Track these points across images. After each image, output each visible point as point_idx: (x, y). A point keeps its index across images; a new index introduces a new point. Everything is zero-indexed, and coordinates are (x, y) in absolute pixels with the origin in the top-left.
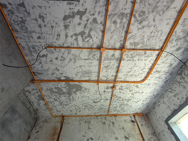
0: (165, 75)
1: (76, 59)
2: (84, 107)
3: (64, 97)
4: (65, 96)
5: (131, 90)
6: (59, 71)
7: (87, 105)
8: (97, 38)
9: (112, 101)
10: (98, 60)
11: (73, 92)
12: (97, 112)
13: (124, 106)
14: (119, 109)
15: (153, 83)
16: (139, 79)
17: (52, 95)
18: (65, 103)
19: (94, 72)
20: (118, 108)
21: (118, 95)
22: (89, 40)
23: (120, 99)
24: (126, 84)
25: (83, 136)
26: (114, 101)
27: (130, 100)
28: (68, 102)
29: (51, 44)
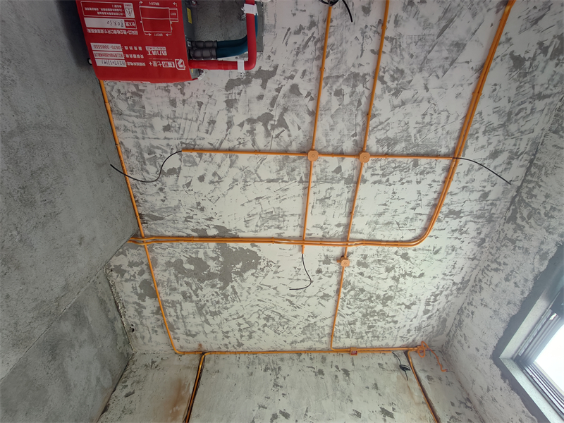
0: (475, 222)
1: (248, 180)
2: (262, 322)
3: (209, 289)
4: (213, 286)
5: (391, 266)
6: (205, 213)
7: (272, 315)
8: (299, 128)
9: (340, 303)
10: (301, 181)
11: (236, 273)
12: (299, 339)
13: (375, 320)
14: (361, 330)
15: (447, 247)
16: (409, 236)
17: (178, 282)
18: (212, 309)
19: (293, 215)
20: (358, 327)
21: (356, 284)
22: (281, 132)
23: (362, 296)
24: (375, 248)
25: (260, 407)
26: (345, 303)
27: (390, 298)
28: (221, 305)
29: (193, 143)
